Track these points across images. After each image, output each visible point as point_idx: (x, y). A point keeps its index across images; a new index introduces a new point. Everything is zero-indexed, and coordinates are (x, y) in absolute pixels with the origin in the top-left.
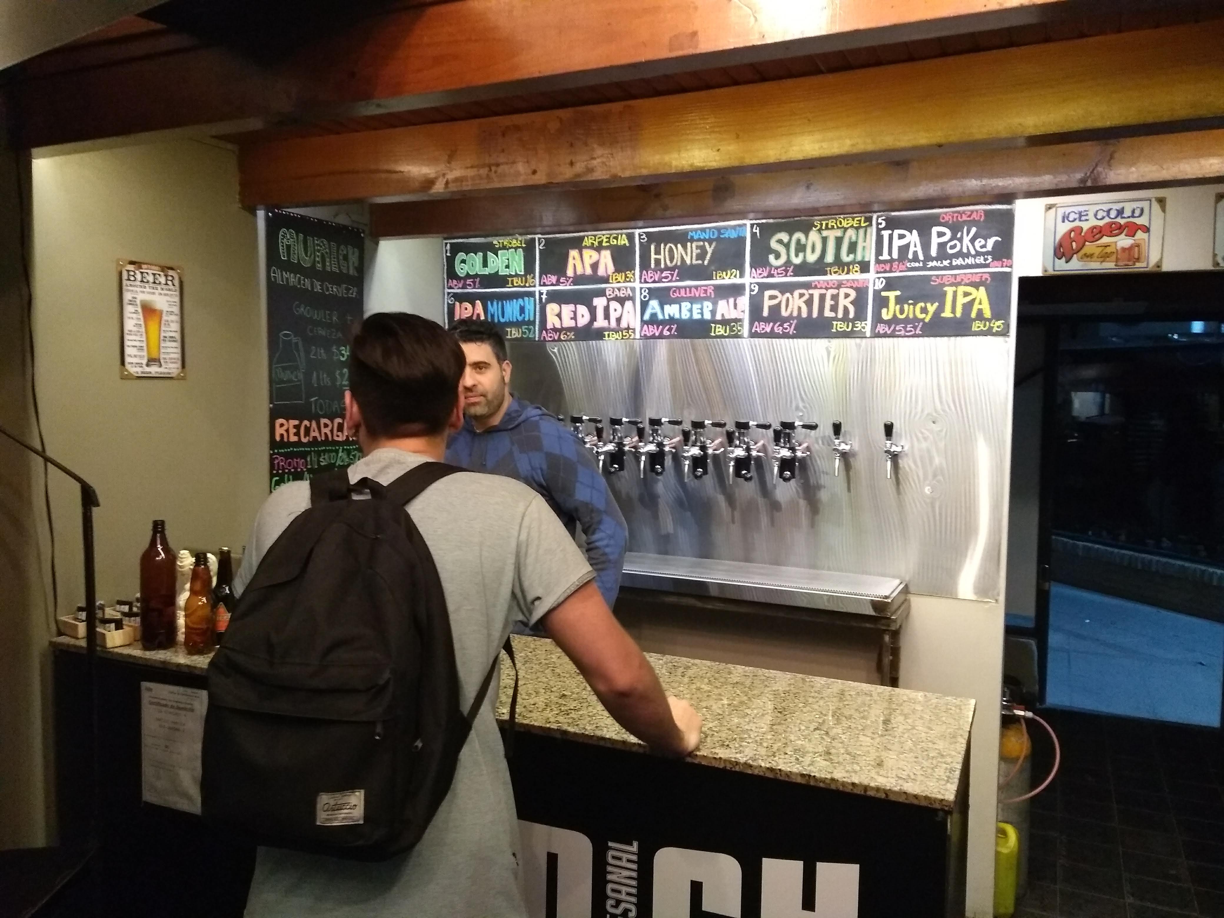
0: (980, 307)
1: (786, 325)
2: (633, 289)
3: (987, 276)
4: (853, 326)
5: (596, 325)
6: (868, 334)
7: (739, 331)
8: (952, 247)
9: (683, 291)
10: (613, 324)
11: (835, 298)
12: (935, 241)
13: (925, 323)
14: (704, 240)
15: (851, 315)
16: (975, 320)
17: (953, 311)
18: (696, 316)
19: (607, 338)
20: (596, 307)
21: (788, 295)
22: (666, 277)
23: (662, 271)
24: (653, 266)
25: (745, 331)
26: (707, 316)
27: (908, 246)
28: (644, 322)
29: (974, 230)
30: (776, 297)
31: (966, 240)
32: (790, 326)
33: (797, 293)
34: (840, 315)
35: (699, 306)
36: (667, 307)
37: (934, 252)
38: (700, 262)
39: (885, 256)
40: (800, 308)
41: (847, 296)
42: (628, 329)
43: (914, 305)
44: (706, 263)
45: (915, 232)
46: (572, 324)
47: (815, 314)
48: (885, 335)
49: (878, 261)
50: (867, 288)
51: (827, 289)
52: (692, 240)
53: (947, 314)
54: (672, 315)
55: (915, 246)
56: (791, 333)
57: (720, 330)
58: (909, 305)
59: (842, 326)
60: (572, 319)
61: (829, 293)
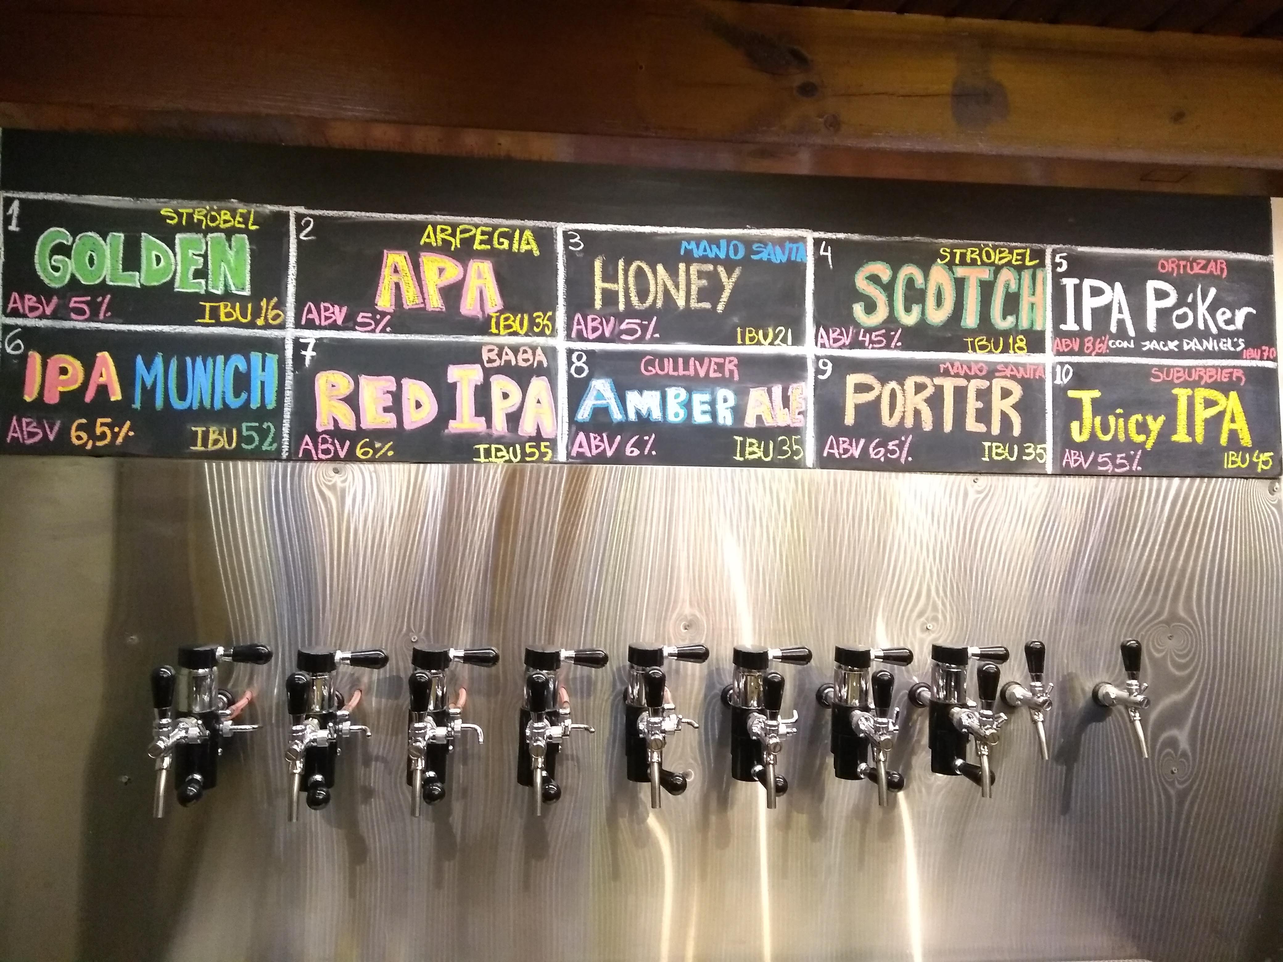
0: (1233, 426)
1: (891, 445)
2: (551, 352)
3: (1240, 373)
4: (1021, 452)
5: (454, 427)
6: (1049, 469)
7: (796, 453)
8: (1182, 318)
9: (669, 365)
10: (500, 425)
11: (984, 395)
12: (1152, 305)
13: (1145, 453)
14: (716, 261)
15: (1017, 431)
16: (1227, 449)
17: (1191, 431)
18: (701, 418)
19: (482, 459)
20: (454, 386)
21: (893, 384)
22: (632, 332)
23: (620, 318)
24: (598, 304)
25: (809, 454)
26: (725, 418)
27: (1108, 308)
28: (576, 426)
29: (1213, 292)
30: (869, 388)
31: (1202, 309)
32: (901, 446)
33: (910, 382)
34: (996, 430)
35: (707, 397)
36: (632, 397)
37: (1151, 325)
38: (707, 305)
39: (1070, 325)
40: (917, 413)
41: (1006, 394)
42: (538, 438)
43: (1126, 417)
44: (720, 308)
45: (1118, 285)
46: (389, 421)
47: (948, 426)
48: (1079, 473)
49: (1058, 334)
50: (1042, 381)
51: (968, 378)
52: (689, 259)
53: (1181, 436)
54: (644, 412)
55: (1120, 312)
56: (903, 460)
57: (755, 449)
58: (1117, 416)
59: (1000, 451)
60: (386, 410)
61: (974, 385)
